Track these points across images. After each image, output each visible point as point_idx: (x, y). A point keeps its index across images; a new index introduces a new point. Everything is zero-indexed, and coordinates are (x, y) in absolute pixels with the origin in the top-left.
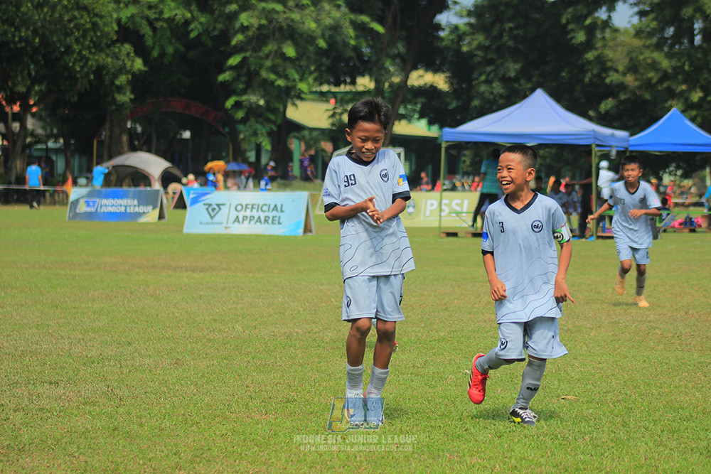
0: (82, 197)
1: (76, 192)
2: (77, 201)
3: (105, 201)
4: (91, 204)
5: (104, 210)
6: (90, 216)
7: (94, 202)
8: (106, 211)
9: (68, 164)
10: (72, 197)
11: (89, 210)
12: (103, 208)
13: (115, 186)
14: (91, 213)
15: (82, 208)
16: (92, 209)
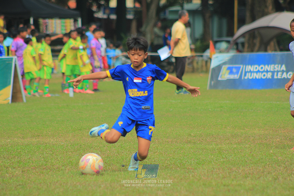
0: (225, 63)
1: (217, 57)
2: (219, 68)
3: (249, 68)
4: (234, 70)
5: (249, 76)
6: (232, 84)
7: (238, 68)
8: (250, 78)
9: (206, 26)
10: (214, 64)
11: (232, 77)
12: (247, 74)
13: (258, 51)
14: (234, 80)
15: (225, 75)
16: (236, 77)
